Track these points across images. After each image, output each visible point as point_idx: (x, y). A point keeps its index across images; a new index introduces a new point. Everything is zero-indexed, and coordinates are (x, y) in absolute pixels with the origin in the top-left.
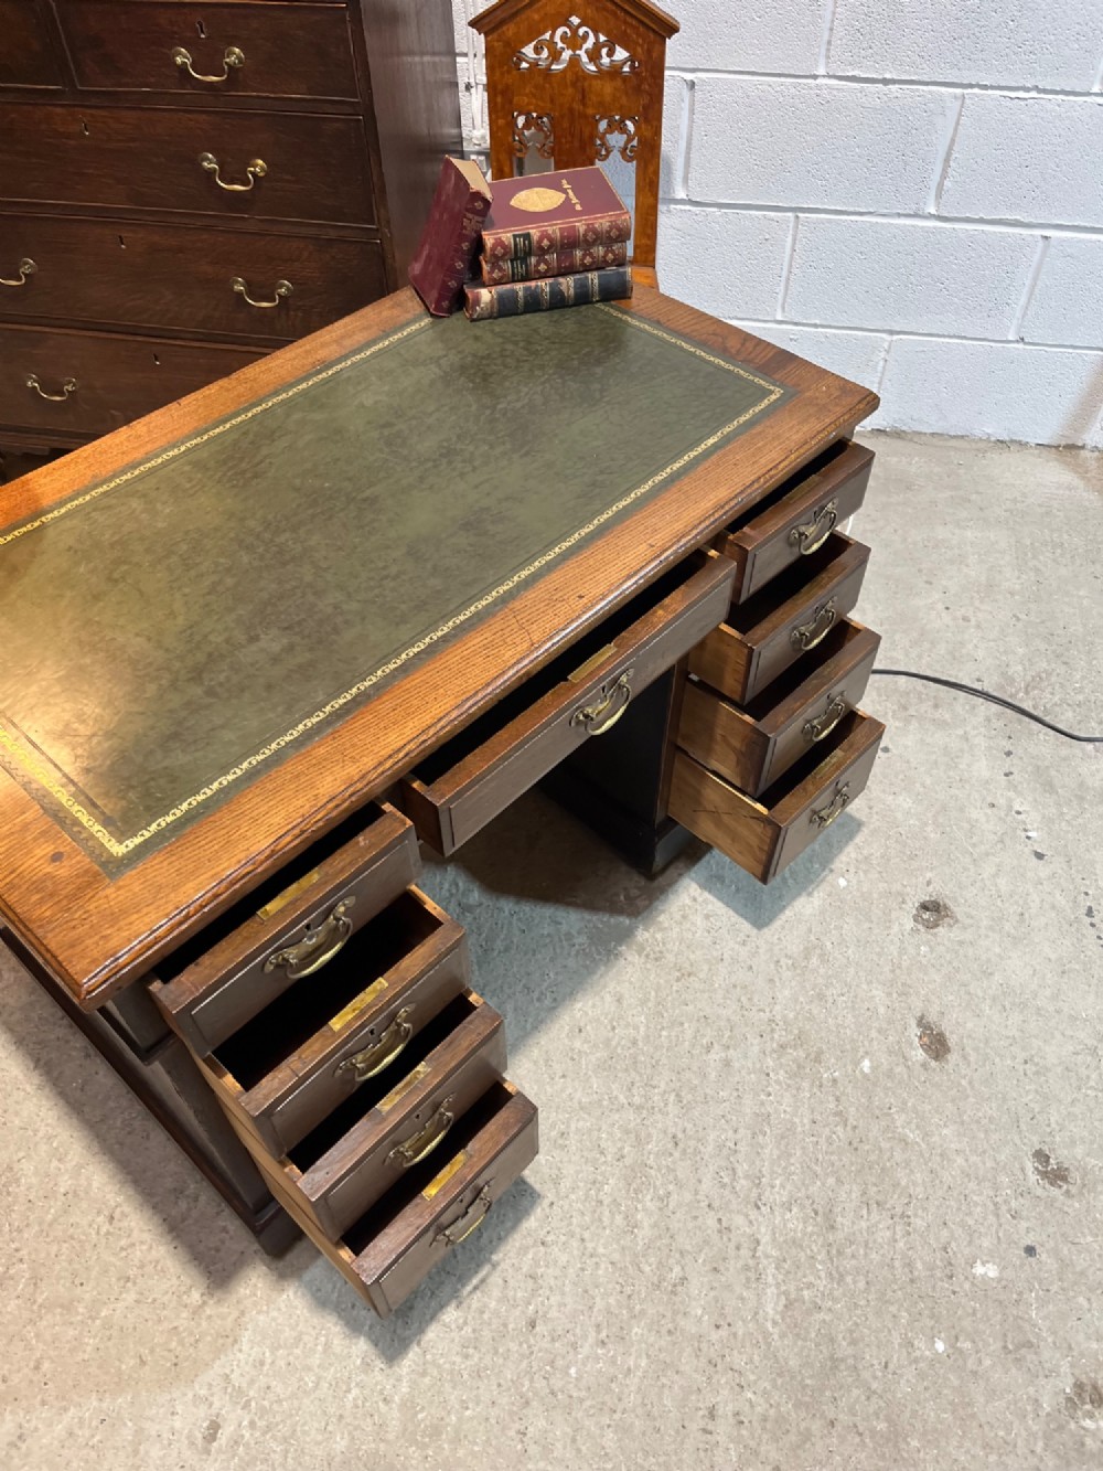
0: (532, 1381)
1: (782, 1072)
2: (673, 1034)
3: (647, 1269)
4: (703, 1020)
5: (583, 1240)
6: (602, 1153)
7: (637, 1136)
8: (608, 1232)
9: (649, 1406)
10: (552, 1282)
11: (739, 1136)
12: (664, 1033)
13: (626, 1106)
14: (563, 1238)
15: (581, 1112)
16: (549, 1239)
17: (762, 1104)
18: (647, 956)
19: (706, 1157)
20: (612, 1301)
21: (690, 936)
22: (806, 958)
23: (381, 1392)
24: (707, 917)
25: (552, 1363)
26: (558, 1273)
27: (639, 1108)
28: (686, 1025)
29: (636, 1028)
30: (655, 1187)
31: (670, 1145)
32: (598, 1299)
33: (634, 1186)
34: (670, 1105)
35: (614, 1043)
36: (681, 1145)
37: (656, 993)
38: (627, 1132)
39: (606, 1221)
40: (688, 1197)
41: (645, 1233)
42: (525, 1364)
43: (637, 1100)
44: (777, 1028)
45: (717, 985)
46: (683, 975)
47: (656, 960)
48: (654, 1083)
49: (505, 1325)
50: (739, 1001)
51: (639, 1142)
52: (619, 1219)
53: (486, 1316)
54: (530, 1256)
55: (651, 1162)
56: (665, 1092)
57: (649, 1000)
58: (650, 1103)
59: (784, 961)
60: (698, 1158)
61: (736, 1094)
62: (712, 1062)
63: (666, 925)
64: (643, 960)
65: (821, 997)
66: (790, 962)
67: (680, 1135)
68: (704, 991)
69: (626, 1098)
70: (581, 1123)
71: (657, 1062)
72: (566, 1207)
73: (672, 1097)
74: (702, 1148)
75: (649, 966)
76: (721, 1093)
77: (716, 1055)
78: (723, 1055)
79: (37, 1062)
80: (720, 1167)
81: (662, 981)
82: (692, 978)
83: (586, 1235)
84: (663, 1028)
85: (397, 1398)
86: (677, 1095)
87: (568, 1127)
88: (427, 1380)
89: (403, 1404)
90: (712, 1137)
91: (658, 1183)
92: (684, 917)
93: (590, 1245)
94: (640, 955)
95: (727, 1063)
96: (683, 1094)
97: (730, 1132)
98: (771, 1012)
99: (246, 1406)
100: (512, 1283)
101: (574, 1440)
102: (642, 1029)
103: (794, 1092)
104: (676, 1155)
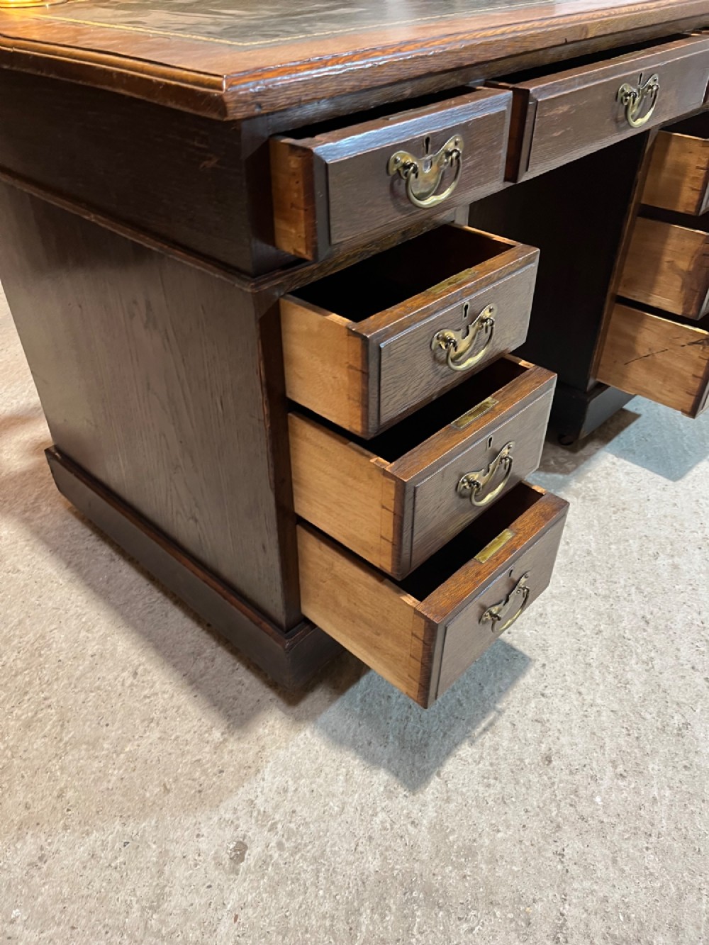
0: (558, 806)
2: (621, 547)
3: (648, 716)
4: (644, 538)
5: (580, 693)
6: (580, 628)
7: (609, 617)
8: (602, 687)
9: (684, 830)
10: (559, 726)
11: (703, 617)
12: (613, 547)
13: (593, 595)
14: (561, 692)
15: (554, 600)
16: (547, 692)
18: (584, 498)
19: (678, 632)
20: (621, 741)
21: (617, 485)
23: (408, 816)
24: (628, 474)
25: (576, 792)
26: (562, 718)
27: (606, 597)
28: (631, 541)
30: (637, 654)
31: (642, 623)
32: (607, 740)
33: (617, 653)
34: (633, 595)
35: (571, 552)
36: (652, 623)
37: (598, 520)
38: (601, 614)
39: (598, 678)
40: (672, 662)
41: (638, 689)
42: (548, 793)
43: (602, 592)
45: (649, 516)
46: (618, 510)
47: (592, 500)
48: (615, 580)
49: (522, 760)
50: (672, 525)
51: (612, 621)
52: (610, 678)
53: (501, 752)
54: (533, 705)
55: (627, 635)
56: (625, 586)
57: (593, 526)
58: (614, 594)
60: (671, 633)
61: (690, 588)
62: (661, 566)
63: (594, 479)
64: (580, 501)
67: (649, 617)
68: (640, 520)
69: (592, 590)
70: (556, 608)
71: (613, 566)
72: (558, 668)
73: (633, 589)
74: (673, 626)
75: (587, 504)
76: (677, 587)
77: (663, 561)
78: (670, 561)
79: (69, 564)
80: (693, 639)
81: (601, 514)
82: (626, 512)
83: (582, 690)
84: (611, 544)
85: (425, 822)
86: (637, 588)
87: (545, 610)
88: (452, 806)
89: (432, 827)
90: (679, 617)
91: (639, 651)
92: (608, 474)
93: (588, 698)
94: (578, 498)
95: (675, 567)
96: (643, 587)
97: (695, 615)
98: (703, 532)
99: (273, 828)
100: (519, 726)
101: (614, 861)
102: (593, 545)
104: (650, 630)
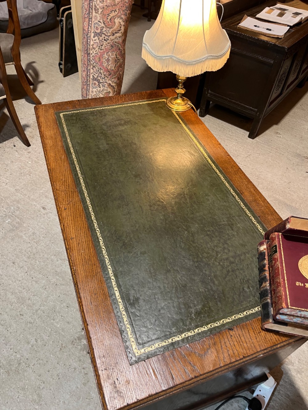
0: (5, 258)
1: (14, 358)
2: (48, 332)
3: (2, 291)
4: (45, 344)
5: (20, 281)
6: (34, 295)
7: (31, 306)
8: (17, 287)
10: (17, 270)
11: (9, 333)
12: (50, 330)
13: (40, 308)
14: (24, 277)
15: (47, 296)
16: (26, 274)
17: (10, 345)
18: (76, 340)
19: (11, 320)
20: (3, 281)
21: (72, 358)
22: (38, 395)
23: (27, 234)
24: (75, 369)
25: (4, 263)
26: (18, 272)
27: (37, 311)
28: (47, 338)
29: (57, 323)
30: (16, 303)
31: (22, 313)
32: (6, 278)
33: (20, 298)
34: (31, 319)
35: (58, 314)
36: (19, 316)
37: (63, 335)
38: (33, 304)
39: (19, 288)
40: (7, 310)
41: (9, 295)
42: (9, 258)
43: (39, 311)
44: (25, 366)
45: (52, 356)
46: (62, 347)
47: (73, 342)
48: (39, 318)
49: (18, 258)
50: (42, 360)
51: (29, 306)
52: (17, 291)
53: (23, 256)
54: (26, 269)
55: (22, 306)
56: (35, 320)
57: (62, 331)
58: (35, 314)
59: (43, 385)
60: (13, 318)
61: (19, 339)
62: (32, 339)
63: (81, 352)
64: (76, 337)
65: (23, 389)
66: (41, 388)
67: (22, 317)
68: (53, 350)
69: (42, 309)
70: (45, 294)
71: (44, 323)
72: (29, 281)
73: (32, 321)
74: (14, 321)
75: (72, 338)
76: (22, 335)
77: (33, 341)
78: (31, 343)
80: (6, 322)
81: (65, 339)
82: (59, 349)
83: (20, 282)
84: (51, 330)
86: (32, 323)
87: (46, 291)
88: (22, 241)
89: (22, 236)
90: (15, 325)
91: (16, 305)
92: (80, 360)
93: (17, 282)
94: (77, 337)
95: (28, 343)
96: (31, 325)
97: (11, 331)
98: (31, 368)
99: (44, 214)
100: (25, 263)
102: (55, 324)
103: (6, 358)
104: (18, 314)
